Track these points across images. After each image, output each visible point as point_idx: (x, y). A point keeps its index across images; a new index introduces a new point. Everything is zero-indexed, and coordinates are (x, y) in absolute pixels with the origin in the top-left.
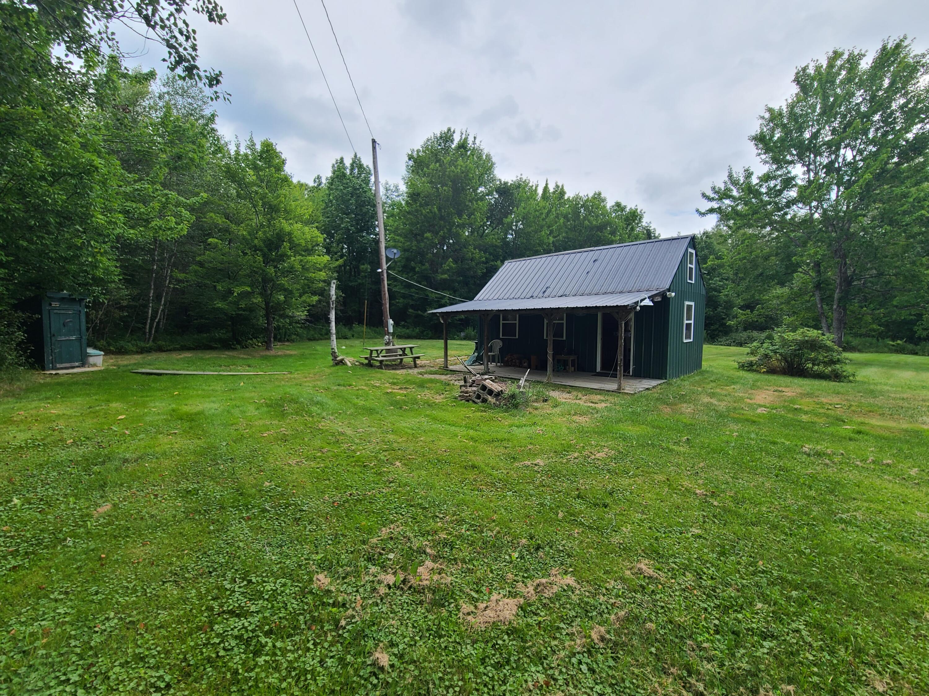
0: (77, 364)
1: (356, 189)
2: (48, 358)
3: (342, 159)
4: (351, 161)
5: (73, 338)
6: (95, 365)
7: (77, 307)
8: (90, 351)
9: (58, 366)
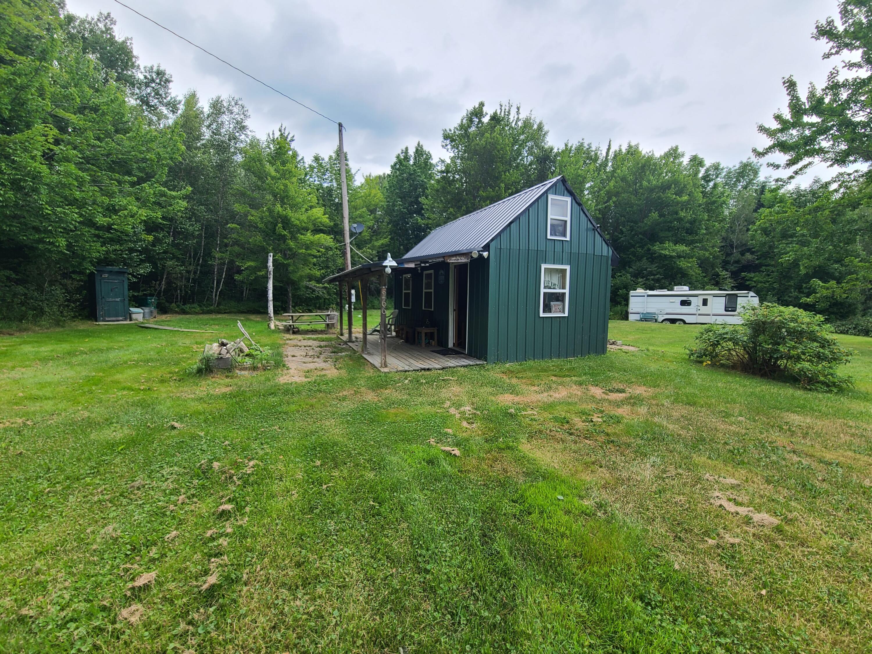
0: (121, 318)
1: (411, 175)
2: (99, 313)
3: (407, 149)
4: (414, 150)
5: (118, 300)
6: (136, 320)
7: (121, 278)
8: (133, 309)
9: (107, 319)
